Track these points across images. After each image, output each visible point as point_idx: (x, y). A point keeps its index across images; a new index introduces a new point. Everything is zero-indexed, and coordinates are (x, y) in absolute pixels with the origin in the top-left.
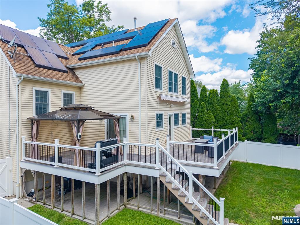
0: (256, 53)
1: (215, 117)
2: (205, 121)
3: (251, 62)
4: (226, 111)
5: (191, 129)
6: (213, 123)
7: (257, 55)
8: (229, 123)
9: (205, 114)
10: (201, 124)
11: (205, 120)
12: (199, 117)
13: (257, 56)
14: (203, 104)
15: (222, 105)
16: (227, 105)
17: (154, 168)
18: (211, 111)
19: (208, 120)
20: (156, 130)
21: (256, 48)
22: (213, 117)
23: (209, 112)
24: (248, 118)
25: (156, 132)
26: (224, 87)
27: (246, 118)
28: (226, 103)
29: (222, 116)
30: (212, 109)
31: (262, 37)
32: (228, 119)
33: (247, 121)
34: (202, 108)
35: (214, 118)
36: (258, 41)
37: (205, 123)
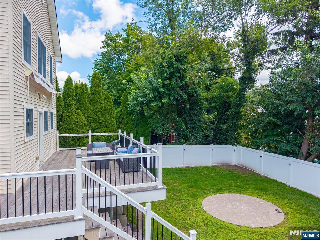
0: (101, 54)
1: (86, 118)
2: (75, 124)
3: (95, 62)
4: (99, 111)
5: (58, 135)
6: (85, 126)
7: (101, 55)
8: (105, 126)
9: (75, 115)
10: (69, 129)
11: (74, 122)
12: (66, 118)
13: (101, 57)
14: (70, 100)
15: (95, 103)
16: (100, 103)
17: (71, 220)
18: (81, 111)
19: (78, 122)
20: (26, 141)
21: (100, 48)
22: (84, 118)
23: (78, 112)
24: (123, 119)
25: (26, 143)
26: (96, 81)
27: (120, 120)
28: (99, 100)
29: (95, 117)
30: (82, 108)
31: (106, 39)
32: (102, 121)
33: (121, 123)
34: (70, 106)
35: (85, 120)
36: (102, 42)
37: (74, 126)
